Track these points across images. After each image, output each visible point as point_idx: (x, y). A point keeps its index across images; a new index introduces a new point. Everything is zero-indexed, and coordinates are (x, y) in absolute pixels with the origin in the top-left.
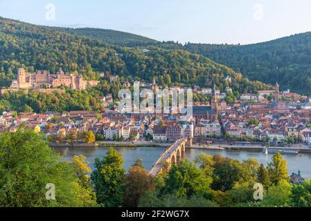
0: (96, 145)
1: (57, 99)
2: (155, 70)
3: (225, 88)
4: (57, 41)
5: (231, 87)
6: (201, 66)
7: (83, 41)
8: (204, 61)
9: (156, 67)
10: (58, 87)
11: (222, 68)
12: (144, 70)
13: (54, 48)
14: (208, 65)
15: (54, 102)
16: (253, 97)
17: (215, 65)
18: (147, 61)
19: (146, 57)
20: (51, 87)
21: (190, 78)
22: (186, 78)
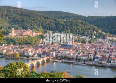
0: (19, 58)
1: (23, 40)
2: (65, 28)
3: (92, 36)
4: (33, 17)
5: (95, 35)
6: (84, 26)
7: (42, 17)
8: (87, 24)
9: (65, 27)
10: (25, 35)
11: (93, 28)
12: (61, 28)
13: (31, 20)
14: (87, 26)
15: (22, 41)
16: (103, 40)
17: (91, 26)
18: (63, 25)
19: (63, 23)
20: (23, 35)
21: (79, 31)
22: (77, 32)
